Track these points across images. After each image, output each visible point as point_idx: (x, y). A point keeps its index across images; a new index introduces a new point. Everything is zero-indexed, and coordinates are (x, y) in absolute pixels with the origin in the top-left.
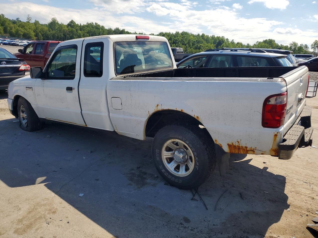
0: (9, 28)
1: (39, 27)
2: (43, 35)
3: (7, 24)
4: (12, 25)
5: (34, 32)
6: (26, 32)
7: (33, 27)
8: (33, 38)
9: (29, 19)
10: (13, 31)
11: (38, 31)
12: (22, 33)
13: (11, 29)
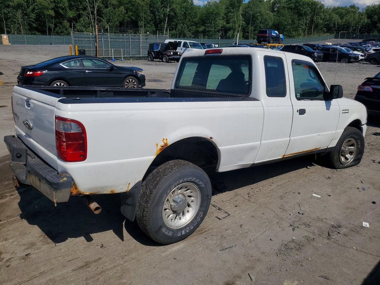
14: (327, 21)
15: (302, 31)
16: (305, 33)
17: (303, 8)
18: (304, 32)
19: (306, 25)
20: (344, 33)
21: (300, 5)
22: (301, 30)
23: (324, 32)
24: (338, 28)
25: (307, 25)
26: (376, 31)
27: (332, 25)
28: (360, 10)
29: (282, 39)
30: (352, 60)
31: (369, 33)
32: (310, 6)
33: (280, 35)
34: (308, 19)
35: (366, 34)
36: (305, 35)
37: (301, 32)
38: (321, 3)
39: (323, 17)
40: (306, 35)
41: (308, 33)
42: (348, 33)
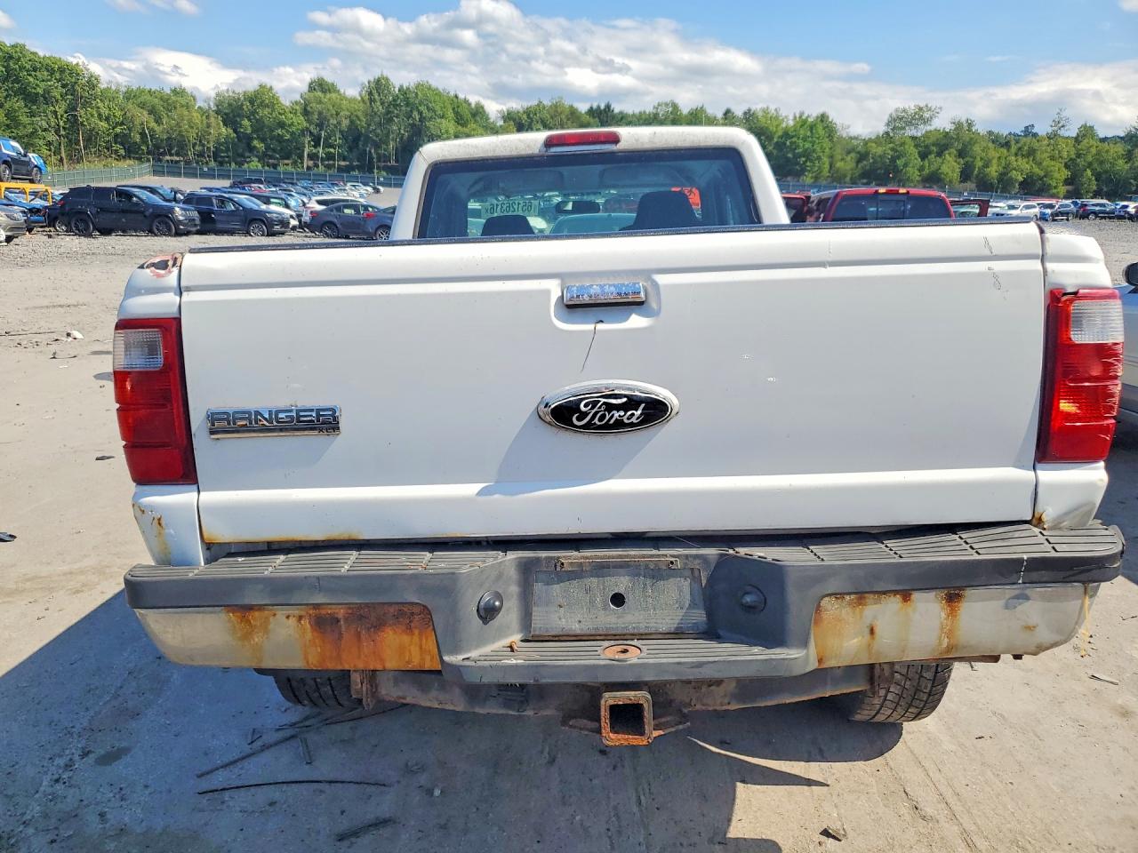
0: (979, 164)
1: (1091, 147)
2: (1098, 177)
3: (977, 149)
4: (994, 153)
5: (1067, 166)
6: (1036, 170)
7: (1067, 151)
8: (1054, 191)
9: (1060, 125)
10: (993, 171)
11: (1081, 162)
12: (1021, 179)
13: (987, 165)
14: (118, 124)
15: (50, 150)
16: (61, 158)
17: (36, 77)
18: (57, 152)
19: (57, 132)
20: (177, 162)
21: (22, 68)
22: (46, 145)
23: (120, 158)
24: (157, 147)
25: (62, 132)
26: (256, 159)
27: (138, 138)
28: (200, 103)
29: (40, 169)
30: (277, 228)
31: (240, 164)
32: (58, 75)
33: (31, 155)
34: (62, 116)
35: (233, 165)
36: (61, 160)
37: (49, 153)
38: (88, 70)
39: (104, 112)
40: (65, 163)
41: (70, 157)
42: (188, 163)
